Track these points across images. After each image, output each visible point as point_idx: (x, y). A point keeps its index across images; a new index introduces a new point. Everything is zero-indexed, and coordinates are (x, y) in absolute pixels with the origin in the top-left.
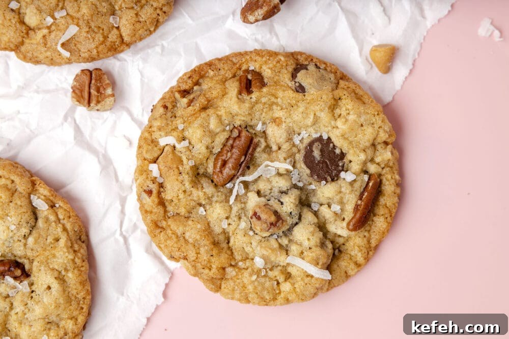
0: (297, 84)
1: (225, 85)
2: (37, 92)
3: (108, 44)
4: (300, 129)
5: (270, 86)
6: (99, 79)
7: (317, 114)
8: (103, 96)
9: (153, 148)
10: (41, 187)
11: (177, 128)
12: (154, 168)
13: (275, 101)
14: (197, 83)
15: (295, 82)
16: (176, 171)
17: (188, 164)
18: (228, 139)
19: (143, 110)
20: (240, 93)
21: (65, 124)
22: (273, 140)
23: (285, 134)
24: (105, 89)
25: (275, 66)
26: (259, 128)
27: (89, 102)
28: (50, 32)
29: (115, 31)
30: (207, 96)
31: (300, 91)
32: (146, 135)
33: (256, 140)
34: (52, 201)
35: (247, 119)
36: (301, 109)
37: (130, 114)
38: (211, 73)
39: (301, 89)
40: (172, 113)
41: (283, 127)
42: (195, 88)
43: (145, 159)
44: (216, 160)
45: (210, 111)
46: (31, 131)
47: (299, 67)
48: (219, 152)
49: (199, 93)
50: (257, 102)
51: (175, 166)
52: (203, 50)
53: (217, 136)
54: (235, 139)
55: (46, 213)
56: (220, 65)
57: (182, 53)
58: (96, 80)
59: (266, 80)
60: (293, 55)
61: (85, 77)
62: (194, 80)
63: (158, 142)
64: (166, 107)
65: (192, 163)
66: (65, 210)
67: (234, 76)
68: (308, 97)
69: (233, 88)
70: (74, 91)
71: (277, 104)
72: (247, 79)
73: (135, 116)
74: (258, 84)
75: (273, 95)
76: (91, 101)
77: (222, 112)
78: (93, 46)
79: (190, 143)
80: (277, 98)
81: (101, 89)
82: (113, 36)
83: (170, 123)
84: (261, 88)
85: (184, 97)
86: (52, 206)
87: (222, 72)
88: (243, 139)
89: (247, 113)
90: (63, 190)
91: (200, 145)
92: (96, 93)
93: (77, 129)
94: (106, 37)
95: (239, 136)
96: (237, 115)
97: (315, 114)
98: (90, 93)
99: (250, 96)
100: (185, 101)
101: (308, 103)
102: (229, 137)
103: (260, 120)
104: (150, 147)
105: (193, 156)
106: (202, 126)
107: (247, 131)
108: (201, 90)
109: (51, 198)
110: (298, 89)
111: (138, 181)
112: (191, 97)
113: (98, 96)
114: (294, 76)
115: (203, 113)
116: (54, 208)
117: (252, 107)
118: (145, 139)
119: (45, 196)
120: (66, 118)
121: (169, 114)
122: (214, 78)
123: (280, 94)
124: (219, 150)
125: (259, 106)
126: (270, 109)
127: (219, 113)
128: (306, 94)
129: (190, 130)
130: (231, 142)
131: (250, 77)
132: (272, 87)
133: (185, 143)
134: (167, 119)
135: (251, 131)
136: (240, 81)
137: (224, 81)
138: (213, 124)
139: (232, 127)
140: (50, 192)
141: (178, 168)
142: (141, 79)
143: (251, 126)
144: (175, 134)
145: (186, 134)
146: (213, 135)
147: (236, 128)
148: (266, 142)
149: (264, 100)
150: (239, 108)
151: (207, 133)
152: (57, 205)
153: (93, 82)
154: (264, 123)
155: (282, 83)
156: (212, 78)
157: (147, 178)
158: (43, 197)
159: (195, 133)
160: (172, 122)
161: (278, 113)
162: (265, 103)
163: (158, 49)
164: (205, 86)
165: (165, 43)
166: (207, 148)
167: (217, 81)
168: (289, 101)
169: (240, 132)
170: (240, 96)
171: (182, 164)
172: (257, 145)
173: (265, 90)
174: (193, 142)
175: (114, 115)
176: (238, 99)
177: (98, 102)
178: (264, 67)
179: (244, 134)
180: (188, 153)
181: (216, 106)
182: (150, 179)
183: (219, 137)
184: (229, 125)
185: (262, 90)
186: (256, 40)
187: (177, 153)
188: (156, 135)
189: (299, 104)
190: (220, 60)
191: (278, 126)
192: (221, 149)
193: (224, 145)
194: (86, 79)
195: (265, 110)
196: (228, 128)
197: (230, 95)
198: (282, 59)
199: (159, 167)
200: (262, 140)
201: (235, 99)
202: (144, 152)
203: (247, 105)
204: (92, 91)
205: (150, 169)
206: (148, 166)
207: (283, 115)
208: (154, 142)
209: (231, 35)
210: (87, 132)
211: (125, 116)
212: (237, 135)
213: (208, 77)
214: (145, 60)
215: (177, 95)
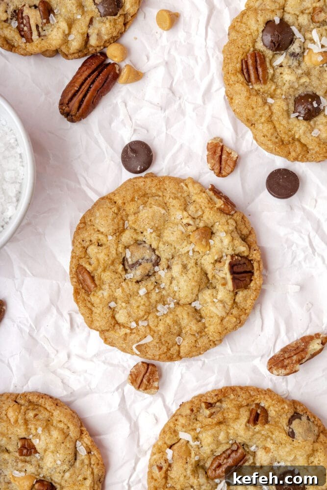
0: (291, 430)
1: (239, 411)
2: (104, 362)
3: (169, 354)
4: (282, 460)
5: (271, 425)
6: (153, 373)
7: (297, 456)
8: (150, 386)
9: (173, 437)
10: (86, 437)
11: (196, 429)
12: (169, 452)
13: (271, 436)
14: (220, 401)
15: (290, 428)
16: (185, 460)
17: (194, 458)
18: (227, 450)
19: (174, 401)
20: (248, 422)
21: (116, 393)
22: (259, 460)
23: (269, 460)
24: (153, 381)
25: (279, 411)
26: (253, 449)
27: (139, 387)
28: (131, 333)
29: (176, 347)
30: (225, 415)
31: (291, 435)
32: (172, 425)
33: (247, 457)
34: (90, 449)
35: (247, 442)
36: (287, 450)
37: (164, 401)
38: (232, 396)
39: (292, 435)
40: (195, 415)
41: (270, 455)
42: (218, 404)
43: (165, 443)
44: (214, 459)
45: (223, 427)
46: (90, 389)
47: (296, 416)
48: (218, 456)
49: (219, 409)
50: (257, 433)
51: (185, 457)
52: (231, 374)
53: (221, 446)
54: (233, 451)
55: (83, 457)
56: (241, 393)
57: (216, 372)
58: (150, 374)
59: (269, 419)
60: (294, 403)
61: (143, 369)
62: (219, 399)
63: (178, 433)
64: (192, 410)
65: (197, 458)
66: (97, 458)
67: (247, 405)
68: (295, 443)
69: (245, 415)
70: (131, 375)
71: (271, 438)
72: (257, 413)
73: (167, 403)
74: (263, 421)
75: (271, 432)
76: (141, 387)
77: (231, 431)
78: (158, 353)
79: (201, 443)
80: (273, 434)
81: (151, 381)
82: (173, 350)
83: (192, 424)
84: (265, 424)
85: (207, 408)
86: (89, 453)
87: (240, 399)
88: (239, 454)
89: (248, 438)
90: (97, 437)
91: (208, 448)
92: (147, 383)
93: (123, 399)
94: (169, 349)
95: (236, 451)
96: (241, 437)
97: (295, 456)
98: (142, 381)
99: (255, 427)
100: (207, 412)
101: (294, 448)
102: (230, 448)
103: (255, 443)
104: (172, 436)
105: (200, 453)
106: (214, 435)
107: (243, 448)
108: (221, 407)
109: (90, 447)
110: (290, 433)
111: (155, 456)
112: (213, 410)
113: (147, 385)
114: (290, 422)
115: (218, 426)
116: (90, 454)
117: (253, 435)
118: (170, 428)
119: (86, 444)
120: (117, 389)
121: (193, 416)
122: (233, 402)
123: (277, 433)
124: (219, 454)
125: (258, 436)
126: (266, 440)
127: (229, 431)
128: (294, 440)
129: (204, 435)
130: (229, 452)
131: (259, 411)
132: (272, 427)
133: (197, 443)
134: (190, 420)
135: (246, 449)
136: (251, 412)
137: (240, 407)
138: (222, 437)
139: (234, 442)
140: (91, 443)
141: (186, 459)
142: (180, 380)
143: (247, 445)
144: (193, 433)
145: (200, 436)
146: (219, 444)
147: (237, 444)
148: (254, 459)
149: (263, 432)
150: (245, 434)
151: (215, 442)
152: (92, 453)
153: (148, 374)
154: (257, 447)
155: (280, 425)
156: (231, 400)
157: (162, 457)
158: (85, 445)
159: (207, 438)
160: (194, 423)
161: (269, 444)
162: (263, 435)
163: (200, 363)
164: (224, 405)
165: (206, 361)
166: (212, 451)
167: (235, 404)
168: (281, 440)
169: (238, 448)
170: (248, 425)
171: (190, 457)
172: (246, 460)
173: (267, 427)
174: (203, 444)
175: (152, 398)
176: (246, 426)
177: (146, 389)
178: (271, 408)
179: (240, 451)
180: (197, 449)
181: (228, 424)
182: (164, 458)
183: (223, 447)
184: (232, 440)
185: (265, 426)
186: (271, 380)
187: (189, 446)
188: (179, 428)
189: (287, 445)
190: (241, 388)
191: (267, 453)
192: (221, 454)
193: (224, 452)
194: (143, 370)
195: (261, 440)
196: (231, 442)
197: (241, 421)
198: (287, 407)
199: (173, 453)
200: (251, 458)
201: (243, 426)
202: (167, 438)
203: (251, 433)
204: (144, 380)
205: (166, 451)
206: (166, 449)
207: (273, 448)
208: (175, 432)
209: (255, 370)
210: (128, 403)
211: (160, 400)
212: (236, 449)
213: (229, 398)
214: (188, 368)
215: (203, 405)
